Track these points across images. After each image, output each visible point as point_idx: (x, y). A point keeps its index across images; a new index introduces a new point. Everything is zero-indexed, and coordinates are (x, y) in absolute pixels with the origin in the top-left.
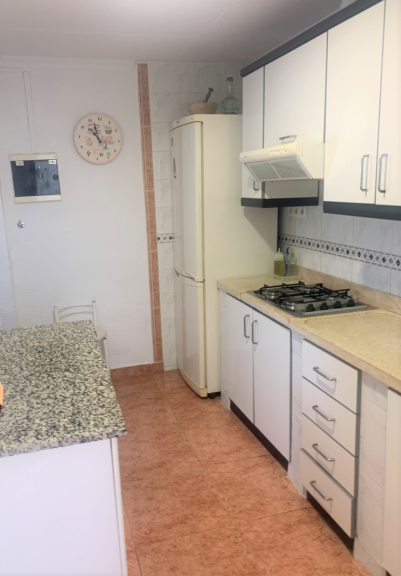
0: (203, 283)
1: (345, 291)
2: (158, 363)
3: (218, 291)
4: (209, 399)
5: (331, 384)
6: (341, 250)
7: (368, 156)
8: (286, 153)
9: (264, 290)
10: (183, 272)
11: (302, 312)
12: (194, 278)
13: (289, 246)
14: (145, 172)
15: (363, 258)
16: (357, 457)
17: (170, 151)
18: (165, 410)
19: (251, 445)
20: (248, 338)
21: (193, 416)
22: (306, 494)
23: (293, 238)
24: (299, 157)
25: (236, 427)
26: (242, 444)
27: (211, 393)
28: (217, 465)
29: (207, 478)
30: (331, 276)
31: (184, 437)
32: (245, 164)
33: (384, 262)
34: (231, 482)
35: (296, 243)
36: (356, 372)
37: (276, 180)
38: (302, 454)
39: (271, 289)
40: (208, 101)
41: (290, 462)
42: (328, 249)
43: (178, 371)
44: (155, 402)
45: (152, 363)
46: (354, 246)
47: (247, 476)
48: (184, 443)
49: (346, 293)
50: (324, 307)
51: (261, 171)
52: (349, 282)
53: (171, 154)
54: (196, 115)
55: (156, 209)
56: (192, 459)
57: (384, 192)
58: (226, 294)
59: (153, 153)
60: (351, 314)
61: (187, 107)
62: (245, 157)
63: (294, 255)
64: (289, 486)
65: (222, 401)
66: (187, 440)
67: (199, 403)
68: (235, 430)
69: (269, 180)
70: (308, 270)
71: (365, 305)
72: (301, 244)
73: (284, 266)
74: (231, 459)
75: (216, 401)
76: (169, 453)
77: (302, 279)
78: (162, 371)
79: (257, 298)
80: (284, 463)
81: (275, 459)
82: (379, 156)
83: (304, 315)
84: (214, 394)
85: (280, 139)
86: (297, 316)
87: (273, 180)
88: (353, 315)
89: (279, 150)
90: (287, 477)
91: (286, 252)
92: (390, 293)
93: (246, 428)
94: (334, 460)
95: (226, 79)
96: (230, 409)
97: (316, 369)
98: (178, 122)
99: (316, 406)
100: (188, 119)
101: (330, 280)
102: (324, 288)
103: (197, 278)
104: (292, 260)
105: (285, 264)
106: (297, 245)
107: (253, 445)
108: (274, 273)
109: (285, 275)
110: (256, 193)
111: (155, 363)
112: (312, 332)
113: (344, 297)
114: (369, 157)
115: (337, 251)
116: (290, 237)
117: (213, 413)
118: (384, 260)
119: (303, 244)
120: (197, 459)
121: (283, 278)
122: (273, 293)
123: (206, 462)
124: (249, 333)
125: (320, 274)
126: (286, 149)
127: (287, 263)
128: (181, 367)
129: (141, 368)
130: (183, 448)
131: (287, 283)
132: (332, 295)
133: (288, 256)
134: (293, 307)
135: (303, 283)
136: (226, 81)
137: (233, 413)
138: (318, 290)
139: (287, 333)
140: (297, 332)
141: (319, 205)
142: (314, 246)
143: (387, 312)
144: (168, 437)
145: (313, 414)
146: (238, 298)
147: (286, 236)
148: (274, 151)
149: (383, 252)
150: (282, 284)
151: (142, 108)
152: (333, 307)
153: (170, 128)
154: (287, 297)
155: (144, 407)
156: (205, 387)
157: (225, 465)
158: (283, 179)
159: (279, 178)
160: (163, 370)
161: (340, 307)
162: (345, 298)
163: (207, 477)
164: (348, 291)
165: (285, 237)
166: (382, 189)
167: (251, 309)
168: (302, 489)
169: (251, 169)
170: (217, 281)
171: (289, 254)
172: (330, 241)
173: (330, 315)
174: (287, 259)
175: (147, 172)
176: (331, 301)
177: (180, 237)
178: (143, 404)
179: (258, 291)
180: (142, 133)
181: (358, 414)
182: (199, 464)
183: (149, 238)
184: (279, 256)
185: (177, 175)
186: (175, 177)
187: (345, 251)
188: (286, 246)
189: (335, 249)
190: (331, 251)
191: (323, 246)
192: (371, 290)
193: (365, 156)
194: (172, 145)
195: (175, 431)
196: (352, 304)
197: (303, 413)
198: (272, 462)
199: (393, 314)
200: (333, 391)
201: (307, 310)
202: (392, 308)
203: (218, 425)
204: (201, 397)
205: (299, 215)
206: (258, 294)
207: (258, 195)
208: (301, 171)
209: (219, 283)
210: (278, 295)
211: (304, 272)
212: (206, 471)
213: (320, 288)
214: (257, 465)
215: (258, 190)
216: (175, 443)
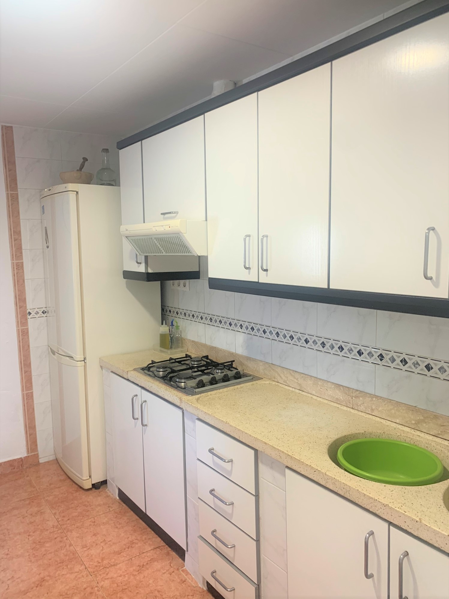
0: (84, 362)
1: (230, 363)
2: (31, 455)
3: (101, 370)
4: (94, 489)
5: (227, 466)
6: (224, 322)
7: (249, 236)
8: (170, 229)
9: (152, 367)
10: (60, 350)
11: (193, 389)
12: (73, 357)
13: (173, 318)
14: (12, 241)
15: (245, 331)
16: (258, 541)
17: (41, 219)
18: (42, 511)
19: (144, 537)
20: (136, 420)
21: (76, 514)
22: (206, 585)
23: (177, 310)
24: (184, 234)
25: (125, 518)
26: (134, 537)
27: (96, 483)
28: (108, 570)
29: (96, 589)
30: (215, 347)
31: (66, 541)
32: (126, 237)
33: (265, 334)
34: (124, 587)
35: (180, 315)
36: (253, 452)
37: (160, 254)
38: (201, 542)
39: (159, 365)
40: (82, 170)
41: (187, 551)
42: (211, 321)
43: (57, 461)
44: (29, 504)
45: (24, 456)
46: (236, 318)
47: (142, 576)
48: (67, 549)
49: (232, 364)
50: (213, 382)
51: (143, 245)
52: (233, 354)
53: (42, 222)
54: (70, 184)
55: (26, 281)
56: (77, 568)
57: (266, 270)
58: (111, 373)
59: (21, 221)
60: (239, 386)
61: (60, 175)
62: (127, 230)
63: (179, 327)
64: (188, 579)
65: (108, 490)
66: (71, 545)
67: (83, 497)
68: (125, 522)
69: (153, 254)
70: (193, 341)
71: (250, 376)
72: (185, 316)
73: (170, 338)
74: (123, 559)
75: (102, 491)
76: (50, 565)
77: (187, 351)
78: (38, 464)
79: (146, 376)
80: (181, 552)
81: (170, 549)
82: (260, 237)
83: (195, 392)
84: (99, 483)
85: (162, 214)
86: (188, 394)
87: (156, 254)
88: (241, 387)
89: (162, 226)
90: (184, 568)
91: (171, 324)
92: (272, 364)
93: (137, 518)
94: (234, 546)
95: (102, 150)
96: (118, 498)
97: (211, 451)
98: (50, 190)
99: (213, 490)
100: (61, 187)
101: (215, 352)
102: (210, 360)
103: (77, 356)
104: (177, 332)
105: (171, 337)
106: (181, 317)
107: (146, 536)
108: (160, 347)
109: (171, 348)
110: (139, 267)
111: (29, 456)
112: (205, 411)
113: (231, 369)
114: (251, 237)
115: (220, 323)
116: (173, 309)
117: (99, 505)
118: (264, 332)
119: (187, 316)
120: (83, 567)
121: (169, 351)
122: (161, 369)
123: (94, 568)
124: (138, 414)
125: (205, 346)
126: (170, 225)
127: (172, 336)
128: (60, 456)
129: (11, 463)
130: (66, 555)
131: (174, 357)
132: (219, 367)
133: (173, 328)
134: (183, 383)
135: (190, 356)
136: (102, 152)
137: (122, 503)
138: (205, 363)
139: (180, 412)
140: (190, 412)
141: (200, 278)
142: (197, 319)
143: (271, 382)
144: (47, 545)
145: (210, 499)
146: (124, 377)
147: (170, 308)
148: (157, 226)
149: (263, 324)
150: (170, 359)
151: (8, 173)
152: (222, 380)
153: (41, 195)
154: (176, 372)
155: (16, 512)
156: (89, 477)
157: (116, 567)
158: (167, 254)
159: (162, 253)
160: (39, 462)
161: (228, 380)
162: (231, 371)
163: (96, 587)
164: (233, 363)
165: (168, 309)
166: (265, 268)
167: (140, 389)
168: (201, 579)
169: (133, 242)
170: (100, 358)
171: (174, 327)
172: (214, 314)
173: (219, 389)
174: (172, 331)
175: (15, 240)
176: (218, 374)
177: (55, 311)
178: (14, 509)
179: (146, 367)
180: (8, 199)
181: (257, 496)
182: (86, 572)
183: (17, 313)
184: (165, 329)
185: (50, 244)
186: (48, 247)
187: (228, 323)
188: (170, 319)
189: (218, 321)
190: (214, 324)
191: (206, 318)
192: (254, 360)
193: (247, 236)
194: (44, 213)
195: (56, 536)
196: (238, 376)
197: (199, 498)
198: (168, 554)
199: (277, 383)
200: (230, 472)
201: (197, 386)
202: (275, 378)
203: (106, 519)
204: (85, 489)
205: (181, 288)
206: (146, 371)
207: (142, 269)
208: (185, 247)
209: (103, 360)
210: (167, 371)
211: (189, 344)
212: (95, 580)
213: (206, 360)
214: (152, 560)
215: (140, 263)
216: (57, 551)
